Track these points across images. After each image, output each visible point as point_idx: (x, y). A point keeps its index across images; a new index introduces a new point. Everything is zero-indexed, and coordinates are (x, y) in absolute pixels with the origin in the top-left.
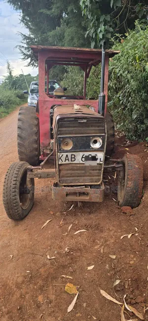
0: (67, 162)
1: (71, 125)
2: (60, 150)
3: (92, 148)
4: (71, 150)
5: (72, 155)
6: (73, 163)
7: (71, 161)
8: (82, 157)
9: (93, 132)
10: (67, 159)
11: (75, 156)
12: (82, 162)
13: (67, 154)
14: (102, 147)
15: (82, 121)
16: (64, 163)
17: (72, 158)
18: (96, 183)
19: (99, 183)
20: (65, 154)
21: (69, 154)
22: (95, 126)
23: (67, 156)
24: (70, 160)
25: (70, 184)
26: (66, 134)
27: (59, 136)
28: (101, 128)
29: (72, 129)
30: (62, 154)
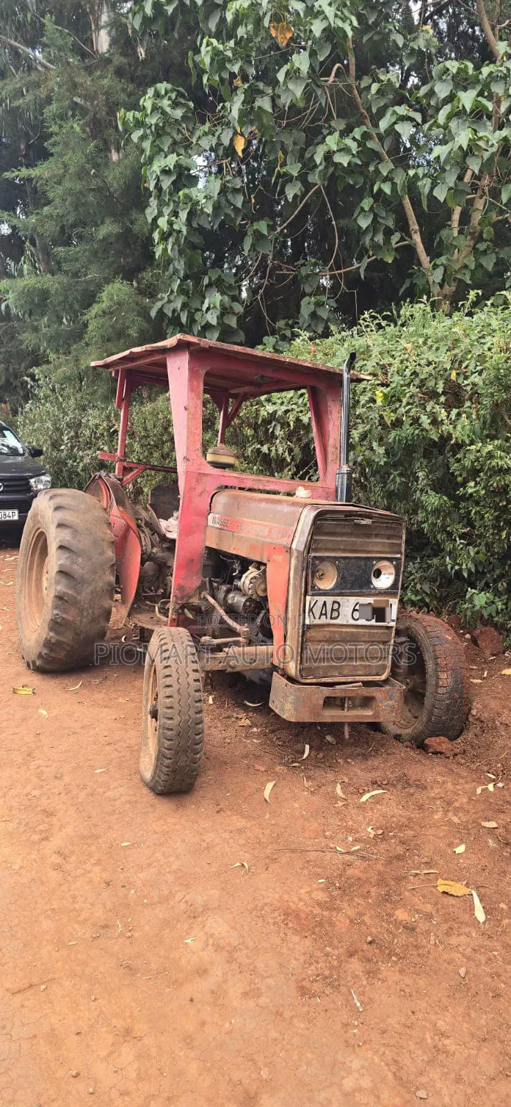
0: (323, 620)
1: (338, 530)
2: (313, 587)
3: (375, 588)
4: (333, 589)
5: (334, 602)
6: (334, 625)
7: (331, 618)
8: (354, 610)
9: (379, 549)
10: (324, 612)
11: (339, 606)
12: (352, 622)
13: (323, 599)
14: (394, 585)
15: (363, 522)
16: (317, 622)
17: (333, 610)
18: (377, 678)
19: (383, 677)
20: (321, 599)
21: (329, 600)
22: (382, 536)
23: (325, 604)
24: (329, 616)
25: (323, 680)
26: (326, 550)
27: (313, 554)
28: (394, 541)
29: (339, 539)
30: (316, 598)
